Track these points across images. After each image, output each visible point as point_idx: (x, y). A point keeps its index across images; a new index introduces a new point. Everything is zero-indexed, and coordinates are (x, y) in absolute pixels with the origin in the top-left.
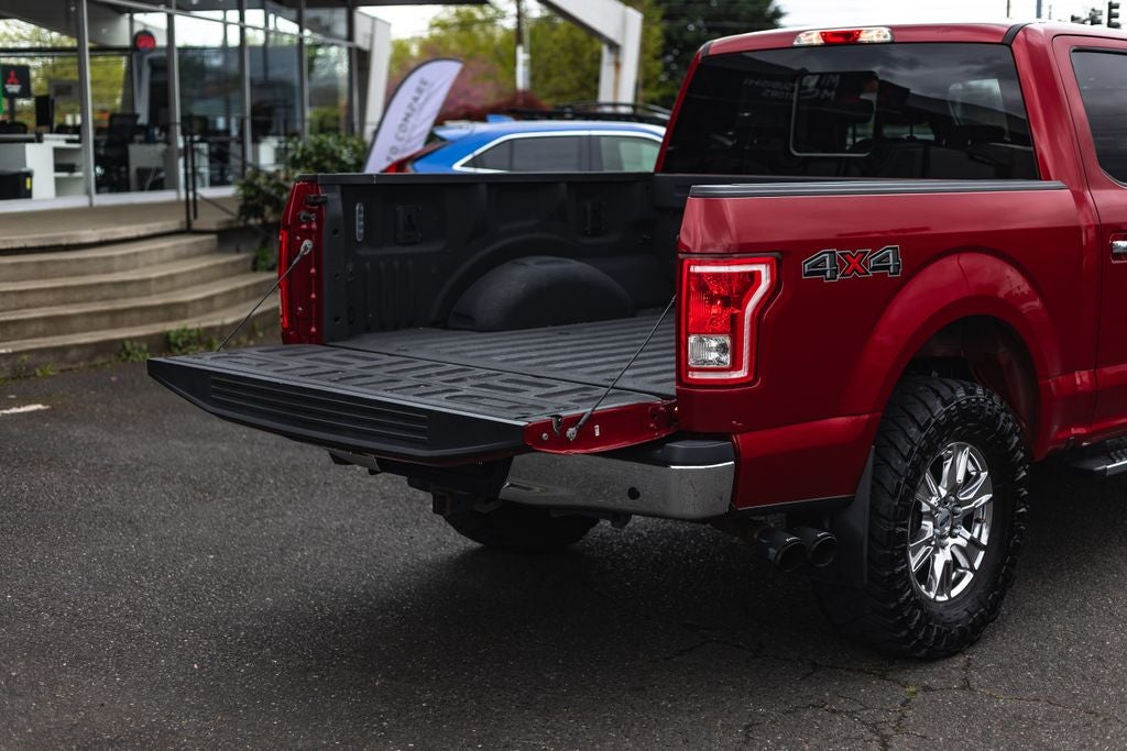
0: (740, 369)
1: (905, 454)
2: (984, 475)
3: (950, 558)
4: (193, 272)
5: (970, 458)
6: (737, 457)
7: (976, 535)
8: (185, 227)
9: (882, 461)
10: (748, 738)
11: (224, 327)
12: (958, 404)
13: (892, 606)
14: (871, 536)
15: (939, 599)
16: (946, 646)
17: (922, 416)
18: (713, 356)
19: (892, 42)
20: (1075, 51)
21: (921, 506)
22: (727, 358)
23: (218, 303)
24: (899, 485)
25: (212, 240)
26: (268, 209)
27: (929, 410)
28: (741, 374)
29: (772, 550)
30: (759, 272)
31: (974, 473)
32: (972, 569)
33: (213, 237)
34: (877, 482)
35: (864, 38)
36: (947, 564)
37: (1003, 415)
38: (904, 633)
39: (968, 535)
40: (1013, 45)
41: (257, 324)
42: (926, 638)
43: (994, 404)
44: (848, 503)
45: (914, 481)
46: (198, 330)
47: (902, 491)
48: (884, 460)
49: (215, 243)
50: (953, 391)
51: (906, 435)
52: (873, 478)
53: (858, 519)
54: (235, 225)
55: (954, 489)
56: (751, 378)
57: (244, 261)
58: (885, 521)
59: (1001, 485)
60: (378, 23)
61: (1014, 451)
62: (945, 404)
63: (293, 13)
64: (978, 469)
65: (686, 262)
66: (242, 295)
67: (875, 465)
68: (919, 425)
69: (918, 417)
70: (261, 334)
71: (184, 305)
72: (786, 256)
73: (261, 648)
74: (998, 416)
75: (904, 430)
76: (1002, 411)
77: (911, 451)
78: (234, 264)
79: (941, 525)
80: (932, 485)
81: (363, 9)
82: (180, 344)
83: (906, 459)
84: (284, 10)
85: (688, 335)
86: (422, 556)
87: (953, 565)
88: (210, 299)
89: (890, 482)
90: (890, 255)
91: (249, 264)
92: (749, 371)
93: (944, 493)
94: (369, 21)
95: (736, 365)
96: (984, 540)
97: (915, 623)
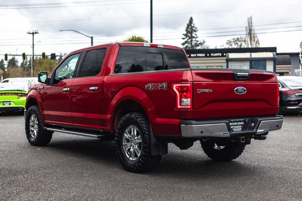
19: (164, 48)
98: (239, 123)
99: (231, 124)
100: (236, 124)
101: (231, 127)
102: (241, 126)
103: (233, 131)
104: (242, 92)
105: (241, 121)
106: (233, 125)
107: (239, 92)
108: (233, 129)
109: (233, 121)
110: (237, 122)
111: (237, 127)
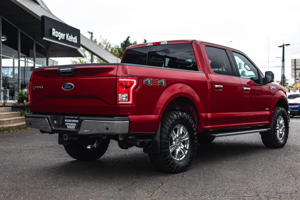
0: (130, 101)
1: (168, 125)
2: (187, 133)
3: (179, 151)
4: (5, 115)
5: (183, 129)
6: (129, 120)
7: (186, 146)
8: (3, 105)
9: (162, 127)
10: (133, 184)
11: (13, 127)
12: (180, 116)
13: (166, 159)
14: (160, 143)
15: (177, 159)
16: (179, 170)
17: (171, 117)
18: (124, 99)
19: (167, 44)
20: (206, 46)
21: (172, 138)
22: (127, 99)
23: (12, 122)
24: (166, 131)
25: (10, 108)
26: (25, 101)
27: (173, 116)
28: (130, 102)
29: (138, 143)
30: (134, 81)
31: (185, 133)
32: (185, 154)
33: (11, 107)
34: (161, 131)
35: (161, 44)
36: (179, 152)
37: (190, 120)
38: (169, 165)
39: (184, 146)
40: (192, 44)
41: (21, 127)
42: (174, 167)
43: (188, 117)
44: (155, 135)
45: (170, 131)
46: (6, 127)
47: (167, 133)
48: (163, 126)
49: (11, 109)
50: (179, 113)
51: (168, 121)
52: (161, 130)
53: (157, 138)
54: (16, 105)
55: (180, 135)
56: (132, 104)
57: (18, 113)
58: (163, 139)
59: (191, 135)
60: (54, 62)
61: (193, 128)
62: (176, 115)
63: (33, 59)
64: (185, 132)
65: (118, 79)
66: (18, 121)
67: (161, 128)
68: (171, 119)
69: (171, 118)
70: (22, 130)
71: (3, 121)
72: (140, 79)
73: (23, 174)
74: (189, 119)
75: (167, 120)
76: (190, 119)
77: (169, 124)
78: (16, 114)
79: (177, 143)
80: (175, 134)
81: (51, 58)
82: (2, 130)
83: (168, 126)
84: (30, 58)
85: (119, 94)
86: (62, 162)
87: (180, 153)
88: (10, 121)
89: (164, 131)
90: (163, 82)
91: (20, 114)
92: (132, 102)
93: (178, 136)
94: (52, 61)
95: (129, 100)
96: (188, 148)
97: (171, 163)
98: (73, 121)
99: (66, 120)
100: (71, 121)
101: (66, 124)
102: (75, 124)
103: (67, 128)
104: (68, 89)
105: (75, 119)
106: (68, 122)
107: (66, 89)
108: (67, 126)
109: (68, 118)
110: (72, 119)
111: (72, 124)
